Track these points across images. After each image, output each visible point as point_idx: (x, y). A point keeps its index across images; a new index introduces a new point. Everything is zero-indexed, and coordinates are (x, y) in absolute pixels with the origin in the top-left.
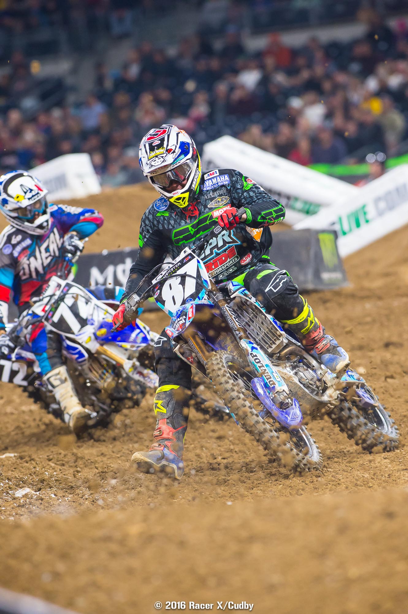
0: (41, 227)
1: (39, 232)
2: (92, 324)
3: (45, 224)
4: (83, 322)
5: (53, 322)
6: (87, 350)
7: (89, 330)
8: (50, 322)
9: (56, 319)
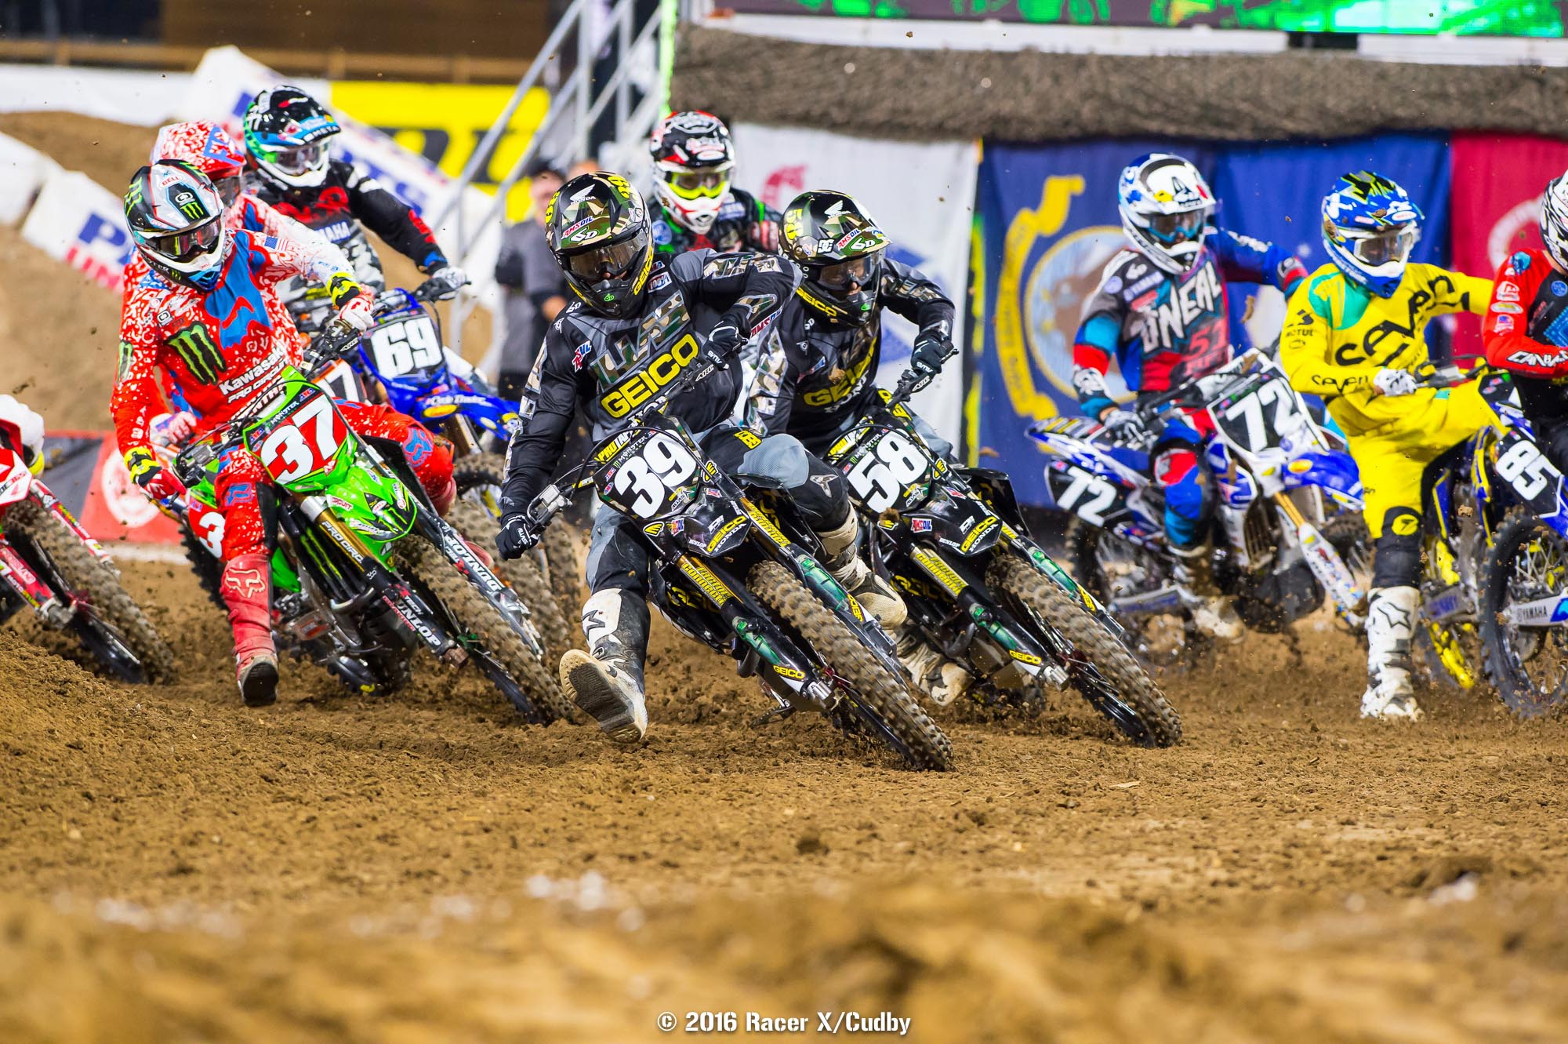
0: (1180, 259)
1: (1175, 267)
2: (1287, 449)
3: (1189, 257)
4: (1274, 439)
5: (1225, 418)
6: (1260, 488)
7: (1278, 456)
8: (1221, 415)
9: (1232, 414)
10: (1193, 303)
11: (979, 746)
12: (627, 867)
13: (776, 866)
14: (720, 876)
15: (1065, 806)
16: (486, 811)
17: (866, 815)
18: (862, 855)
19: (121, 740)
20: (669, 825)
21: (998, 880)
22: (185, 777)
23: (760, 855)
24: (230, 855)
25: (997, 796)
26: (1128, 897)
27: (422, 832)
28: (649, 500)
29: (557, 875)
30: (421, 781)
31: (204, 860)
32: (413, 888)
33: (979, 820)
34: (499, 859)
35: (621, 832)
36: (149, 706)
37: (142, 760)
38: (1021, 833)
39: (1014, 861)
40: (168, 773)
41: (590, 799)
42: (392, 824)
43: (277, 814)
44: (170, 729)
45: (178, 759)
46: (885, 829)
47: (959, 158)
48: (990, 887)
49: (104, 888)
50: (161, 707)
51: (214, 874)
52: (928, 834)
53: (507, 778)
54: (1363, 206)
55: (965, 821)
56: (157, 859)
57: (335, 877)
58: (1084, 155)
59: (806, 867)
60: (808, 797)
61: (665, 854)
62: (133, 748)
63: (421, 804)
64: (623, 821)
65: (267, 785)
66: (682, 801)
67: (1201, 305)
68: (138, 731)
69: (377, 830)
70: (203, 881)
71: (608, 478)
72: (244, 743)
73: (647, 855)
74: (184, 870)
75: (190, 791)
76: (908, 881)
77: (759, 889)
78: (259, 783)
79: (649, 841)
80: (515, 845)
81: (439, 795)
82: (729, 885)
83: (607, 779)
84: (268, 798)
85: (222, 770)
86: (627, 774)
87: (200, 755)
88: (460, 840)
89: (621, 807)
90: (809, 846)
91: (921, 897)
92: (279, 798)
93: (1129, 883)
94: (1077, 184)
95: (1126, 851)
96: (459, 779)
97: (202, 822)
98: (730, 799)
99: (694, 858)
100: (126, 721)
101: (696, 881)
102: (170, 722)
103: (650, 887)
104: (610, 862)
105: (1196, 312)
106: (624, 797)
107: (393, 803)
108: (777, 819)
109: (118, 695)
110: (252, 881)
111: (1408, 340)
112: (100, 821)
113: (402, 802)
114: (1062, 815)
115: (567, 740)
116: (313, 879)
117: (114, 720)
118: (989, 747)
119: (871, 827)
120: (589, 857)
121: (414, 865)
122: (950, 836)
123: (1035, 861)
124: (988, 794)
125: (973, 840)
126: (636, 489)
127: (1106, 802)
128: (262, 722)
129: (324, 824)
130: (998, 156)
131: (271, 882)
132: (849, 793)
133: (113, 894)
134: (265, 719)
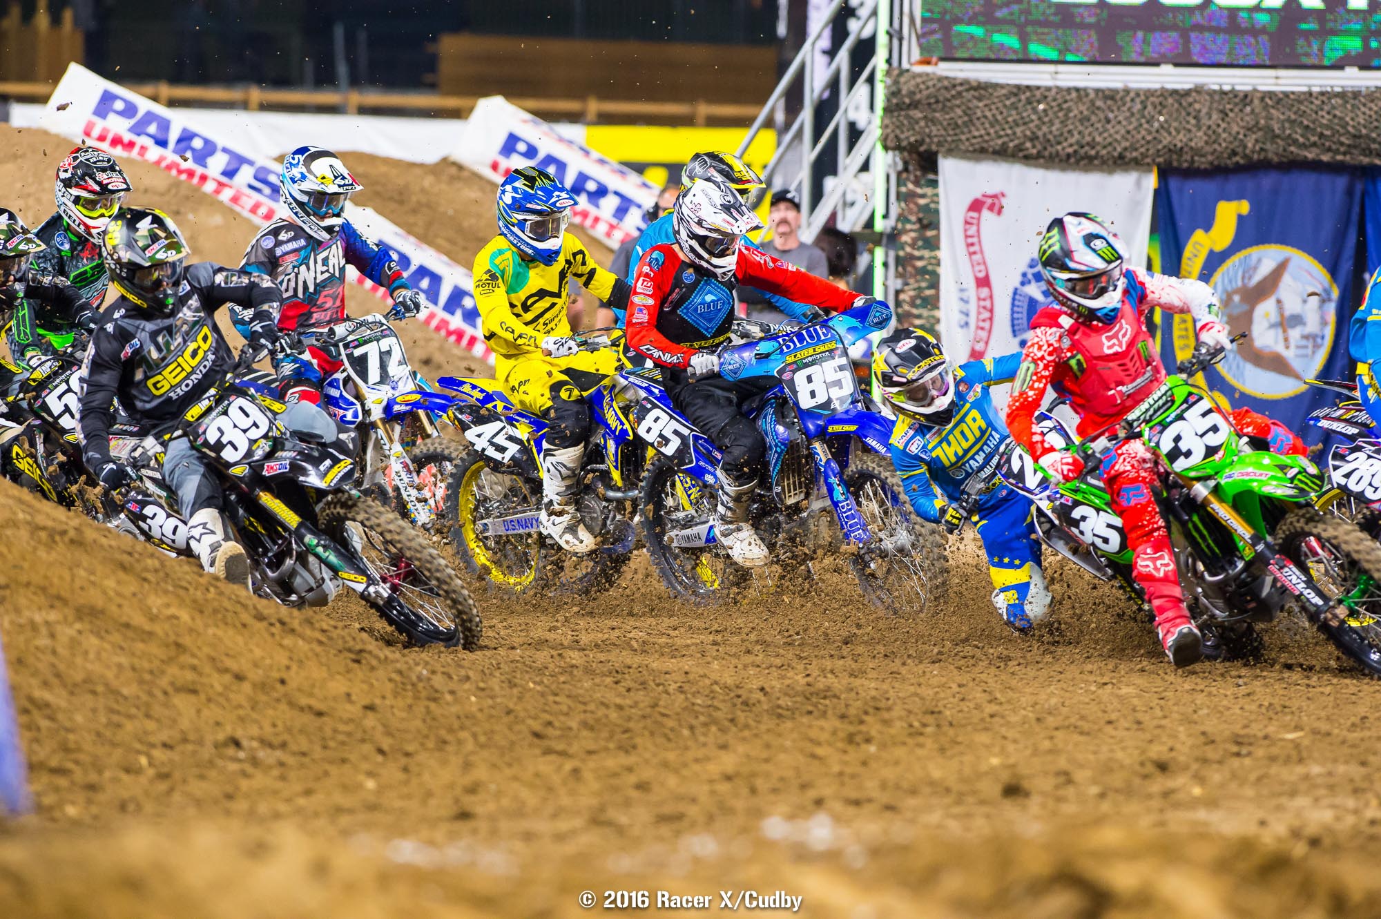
10: (325, 268)
11: (1162, 702)
12: (851, 810)
13: (985, 809)
14: (934, 818)
15: (1238, 754)
16: (728, 761)
17: (1062, 763)
18: (1060, 800)
19: (409, 701)
20: (889, 773)
21: (1179, 821)
22: (464, 735)
23: (970, 799)
24: (505, 802)
25: (1178, 746)
26: (1296, 834)
27: (672, 781)
28: (236, 449)
29: (791, 817)
30: (671, 736)
31: (482, 806)
32: (665, 830)
33: (1162, 767)
34: (740, 804)
35: (846, 779)
36: (433, 672)
37: (428, 721)
38: (1200, 779)
39: (1194, 803)
40: (451, 730)
41: (820, 751)
42: (647, 774)
43: (545, 766)
44: (452, 692)
45: (459, 717)
46: (1080, 775)
47: (1138, 184)
48: (1173, 827)
49: (398, 830)
50: (443, 673)
51: (492, 818)
52: (1117, 780)
53: (746, 733)
54: (531, 195)
55: (1150, 768)
56: (442, 806)
57: (597, 820)
58: (1249, 183)
59: (1010, 811)
60: (1011, 747)
61: (885, 798)
62: (420, 709)
63: (671, 756)
64: (848, 770)
65: (536, 741)
66: (900, 752)
67: (331, 270)
68: (424, 694)
69: (632, 779)
70: (483, 825)
71: (200, 431)
72: (516, 704)
73: (870, 800)
74: (464, 815)
75: (470, 746)
76: (1099, 821)
77: (968, 829)
78: (530, 738)
79: (871, 787)
80: (753, 791)
81: (687, 748)
82: (939, 826)
83: (834, 733)
84: (537, 751)
85: (497, 728)
86: (852, 729)
87: (479, 715)
88: (706, 788)
89: (846, 758)
90: (1013, 791)
91: (1110, 836)
92: (548, 751)
93: (1297, 823)
94: (1244, 207)
95: (1293, 793)
96: (705, 735)
97: (481, 773)
98: (942, 750)
99: (912, 802)
100: (413, 685)
101: (912, 821)
102: (452, 686)
103: (871, 827)
104: (838, 806)
105: (327, 275)
106: (851, 748)
107: (647, 755)
108: (984, 767)
109: (406, 663)
110: (525, 825)
111: (556, 300)
112: (392, 772)
113: (655, 755)
114: (1236, 763)
115: (798, 699)
116: (578, 822)
117: (404, 683)
118: (1170, 703)
119: (1066, 774)
120: (819, 802)
121: (668, 809)
122: (1137, 781)
123: (1211, 803)
124: (1170, 743)
125: (1158, 784)
126: (224, 440)
127: (1275, 751)
128: (531, 685)
129: (587, 775)
130: (1174, 183)
131: (542, 826)
132: (1047, 744)
133: (403, 834)
134: (534, 683)
